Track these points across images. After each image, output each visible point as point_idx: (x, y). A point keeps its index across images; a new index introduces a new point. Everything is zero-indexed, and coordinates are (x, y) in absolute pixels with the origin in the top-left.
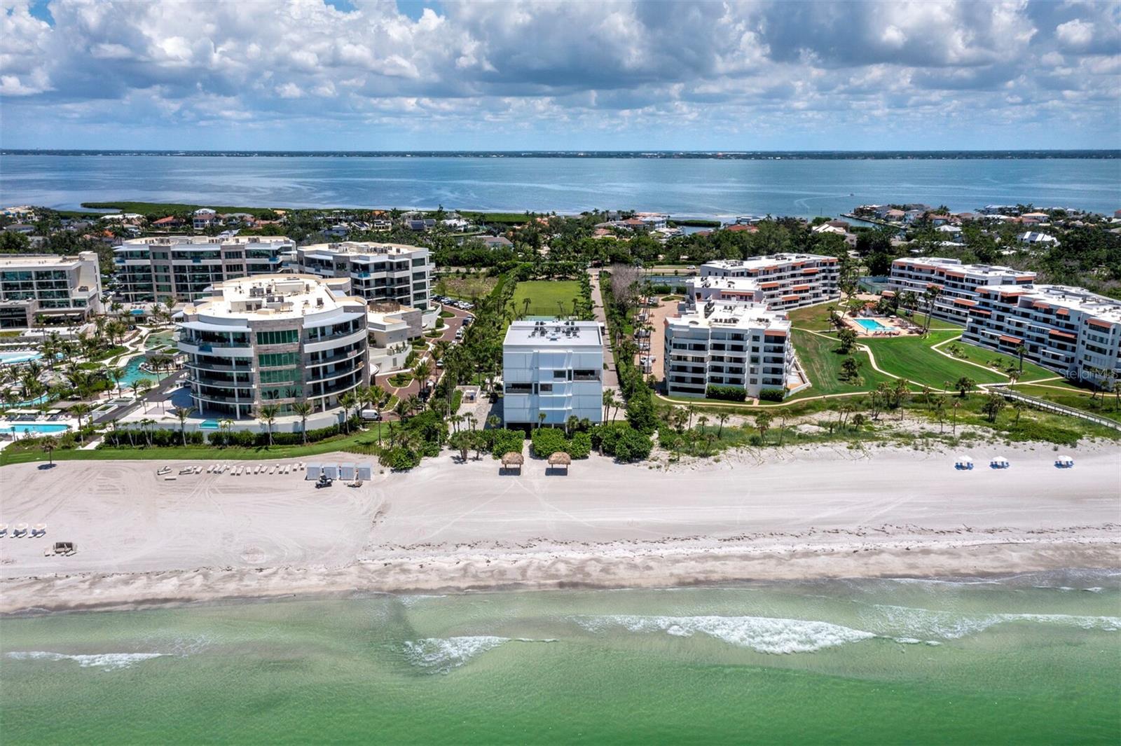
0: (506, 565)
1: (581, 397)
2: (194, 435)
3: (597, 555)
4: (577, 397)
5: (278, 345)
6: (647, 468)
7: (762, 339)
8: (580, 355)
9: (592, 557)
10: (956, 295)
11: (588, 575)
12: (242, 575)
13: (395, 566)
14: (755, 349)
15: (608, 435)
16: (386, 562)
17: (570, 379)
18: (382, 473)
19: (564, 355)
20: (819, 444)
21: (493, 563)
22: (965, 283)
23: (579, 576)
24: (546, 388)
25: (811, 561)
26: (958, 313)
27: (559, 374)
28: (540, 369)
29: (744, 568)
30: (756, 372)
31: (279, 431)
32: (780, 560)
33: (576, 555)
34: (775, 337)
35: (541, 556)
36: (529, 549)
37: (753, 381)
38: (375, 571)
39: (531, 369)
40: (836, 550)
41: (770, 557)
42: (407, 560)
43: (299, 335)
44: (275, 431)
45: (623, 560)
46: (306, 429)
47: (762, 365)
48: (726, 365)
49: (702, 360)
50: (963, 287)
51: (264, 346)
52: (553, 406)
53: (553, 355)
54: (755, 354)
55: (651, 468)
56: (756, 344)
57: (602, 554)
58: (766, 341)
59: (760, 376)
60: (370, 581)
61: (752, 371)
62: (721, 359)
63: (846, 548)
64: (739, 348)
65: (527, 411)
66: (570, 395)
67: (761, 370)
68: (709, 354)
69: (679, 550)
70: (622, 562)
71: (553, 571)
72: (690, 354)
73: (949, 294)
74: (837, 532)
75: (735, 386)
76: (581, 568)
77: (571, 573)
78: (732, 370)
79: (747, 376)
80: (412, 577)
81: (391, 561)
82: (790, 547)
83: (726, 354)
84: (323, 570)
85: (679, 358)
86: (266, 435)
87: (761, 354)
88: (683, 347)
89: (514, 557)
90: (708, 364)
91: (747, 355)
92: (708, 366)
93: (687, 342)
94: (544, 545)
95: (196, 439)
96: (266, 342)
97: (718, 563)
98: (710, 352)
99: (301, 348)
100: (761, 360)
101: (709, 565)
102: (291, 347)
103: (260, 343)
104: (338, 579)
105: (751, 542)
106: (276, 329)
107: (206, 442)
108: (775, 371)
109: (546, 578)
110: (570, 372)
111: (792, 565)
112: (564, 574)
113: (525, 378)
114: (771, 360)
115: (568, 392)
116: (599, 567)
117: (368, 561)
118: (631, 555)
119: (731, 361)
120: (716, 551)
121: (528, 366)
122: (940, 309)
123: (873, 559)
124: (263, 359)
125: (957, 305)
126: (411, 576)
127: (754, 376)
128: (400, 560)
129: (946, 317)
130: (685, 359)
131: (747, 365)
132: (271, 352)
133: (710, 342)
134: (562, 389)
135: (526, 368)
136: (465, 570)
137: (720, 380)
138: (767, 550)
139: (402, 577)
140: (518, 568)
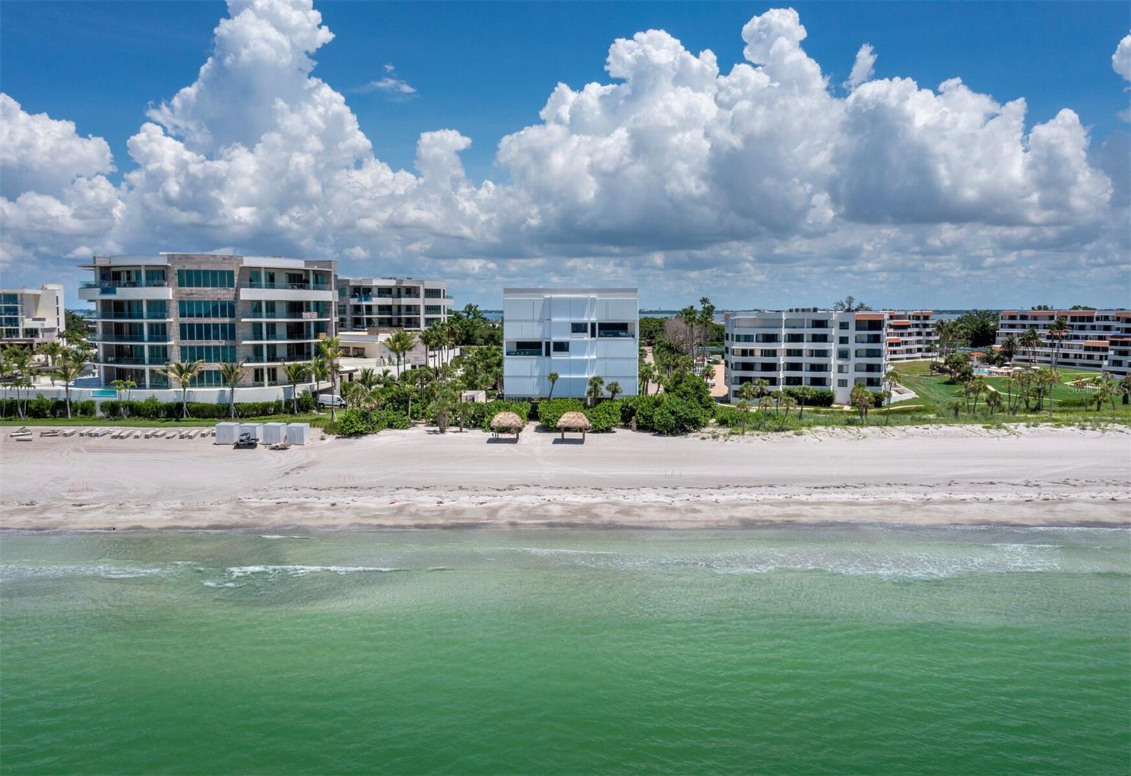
0: (466, 506)
1: (607, 361)
2: (83, 404)
3: (614, 499)
4: (603, 362)
5: (206, 289)
6: (698, 439)
7: (852, 326)
8: (607, 302)
9: (606, 500)
10: (1086, 338)
11: (597, 516)
12: (46, 508)
13: (292, 505)
14: (843, 340)
15: (644, 405)
16: (278, 501)
17: (593, 335)
18: (323, 439)
19: (586, 300)
20: (943, 425)
21: (447, 503)
22: (1095, 323)
23: (580, 517)
24: (562, 347)
25: (956, 507)
26: (1090, 357)
27: (578, 328)
28: (554, 319)
29: (850, 512)
30: (845, 370)
31: (197, 401)
32: (907, 506)
33: (581, 499)
34: (870, 321)
35: (528, 499)
36: (507, 492)
37: (843, 383)
38: (256, 508)
39: (541, 321)
40: (995, 499)
41: (892, 503)
42: (315, 500)
43: (236, 278)
44: (192, 400)
45: (655, 504)
46: (234, 402)
47: (853, 361)
48: (805, 360)
49: (773, 353)
50: (1093, 328)
51: (187, 289)
52: (570, 374)
53: (570, 300)
54: (844, 346)
55: (703, 439)
56: (844, 333)
57: (621, 498)
58: (858, 329)
59: (851, 376)
60: (245, 517)
61: (840, 369)
62: (799, 353)
63: (1012, 497)
64: (823, 338)
65: (536, 380)
66: (594, 357)
67: (852, 368)
68: (783, 347)
69: (744, 496)
70: (651, 506)
71: (540, 512)
72: (758, 347)
73: (1076, 337)
74: (991, 483)
75: (819, 388)
76: (586, 509)
77: (569, 514)
78: (814, 368)
79: (833, 376)
80: (315, 513)
81: (290, 501)
82: (922, 496)
83: (805, 346)
84: (179, 506)
85: (744, 353)
86: (180, 406)
87: (852, 346)
88: (748, 338)
89: (481, 499)
90: (782, 360)
91: (833, 347)
92: (782, 362)
93: (753, 332)
94: (533, 490)
95: (86, 411)
96: (190, 285)
97: (807, 507)
98: (783, 346)
99: (237, 295)
100: (852, 354)
101: (792, 510)
102: (224, 294)
103: (181, 285)
104: (195, 515)
105: (859, 490)
106: (203, 267)
107: (99, 414)
108: (870, 368)
109: (527, 519)
110: (593, 325)
111: (928, 511)
112: (557, 514)
113: (532, 333)
114: (864, 353)
115: (592, 354)
116: (615, 509)
117: (254, 500)
118: (668, 500)
119: (812, 356)
120: (803, 498)
121: (537, 317)
122: (1066, 356)
123: (1060, 507)
124: (186, 308)
125: (1087, 348)
126: (312, 513)
127: (842, 376)
128: (302, 500)
129: (1073, 364)
130: (752, 352)
131: (834, 361)
132: (195, 298)
133: (784, 332)
134: (582, 348)
135: (533, 321)
136: (400, 510)
137: (798, 381)
138: (886, 498)
139: (298, 514)
140: (485, 508)
